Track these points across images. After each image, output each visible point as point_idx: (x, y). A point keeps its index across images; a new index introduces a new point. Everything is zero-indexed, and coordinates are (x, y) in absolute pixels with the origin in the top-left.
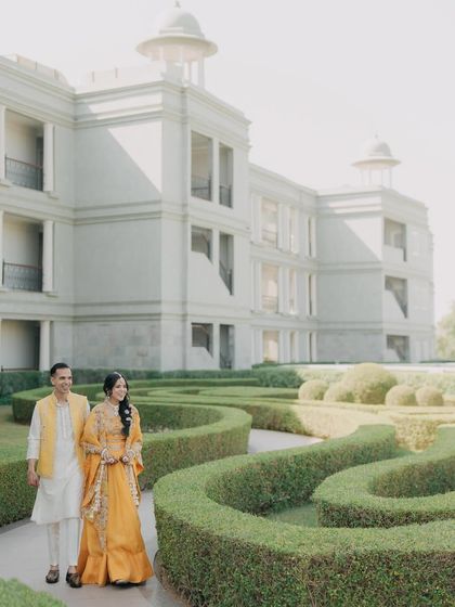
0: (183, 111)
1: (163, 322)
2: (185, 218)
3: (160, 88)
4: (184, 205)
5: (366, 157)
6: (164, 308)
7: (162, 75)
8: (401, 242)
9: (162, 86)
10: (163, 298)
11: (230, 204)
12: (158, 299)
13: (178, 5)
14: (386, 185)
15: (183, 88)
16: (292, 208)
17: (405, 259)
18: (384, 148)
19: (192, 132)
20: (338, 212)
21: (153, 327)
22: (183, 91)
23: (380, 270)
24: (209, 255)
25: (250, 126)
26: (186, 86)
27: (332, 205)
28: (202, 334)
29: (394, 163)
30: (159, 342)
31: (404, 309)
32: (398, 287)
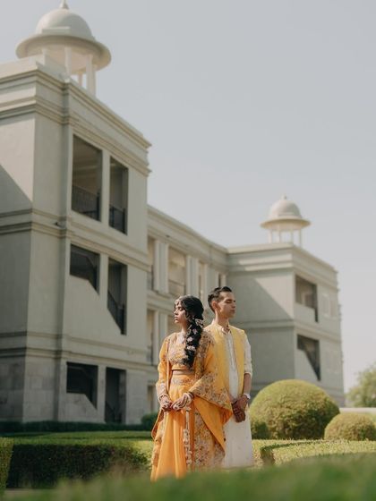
0: (64, 110)
1: (28, 360)
2: (62, 234)
3: (35, 78)
4: (63, 219)
5: (276, 217)
6: (30, 342)
7: (37, 64)
8: (312, 302)
9: (38, 76)
10: (30, 329)
11: (123, 229)
12: (22, 329)
13: (66, 6)
14: (296, 243)
15: (64, 84)
16: (201, 262)
17: (317, 320)
18: (292, 208)
19: (75, 136)
20: (248, 269)
21: (16, 365)
22: (64, 88)
23: (292, 328)
24: (95, 285)
25: (149, 149)
26: (67, 81)
27: (242, 262)
28: (81, 378)
29: (304, 223)
30: (21, 386)
31: (317, 371)
32: (310, 348)
